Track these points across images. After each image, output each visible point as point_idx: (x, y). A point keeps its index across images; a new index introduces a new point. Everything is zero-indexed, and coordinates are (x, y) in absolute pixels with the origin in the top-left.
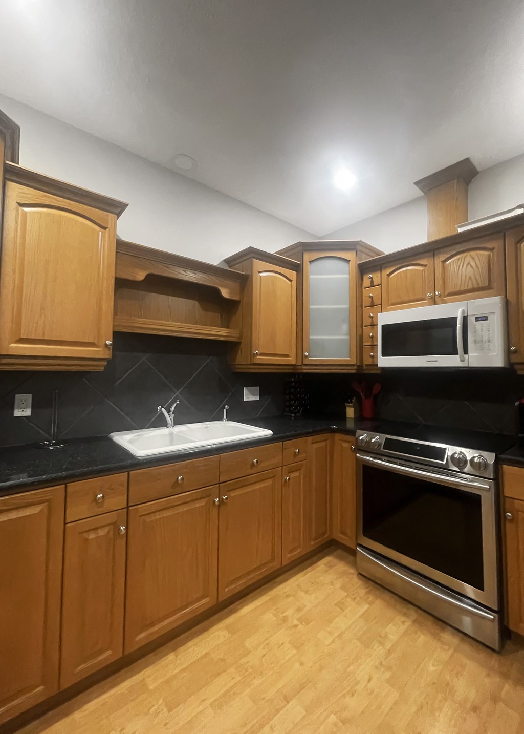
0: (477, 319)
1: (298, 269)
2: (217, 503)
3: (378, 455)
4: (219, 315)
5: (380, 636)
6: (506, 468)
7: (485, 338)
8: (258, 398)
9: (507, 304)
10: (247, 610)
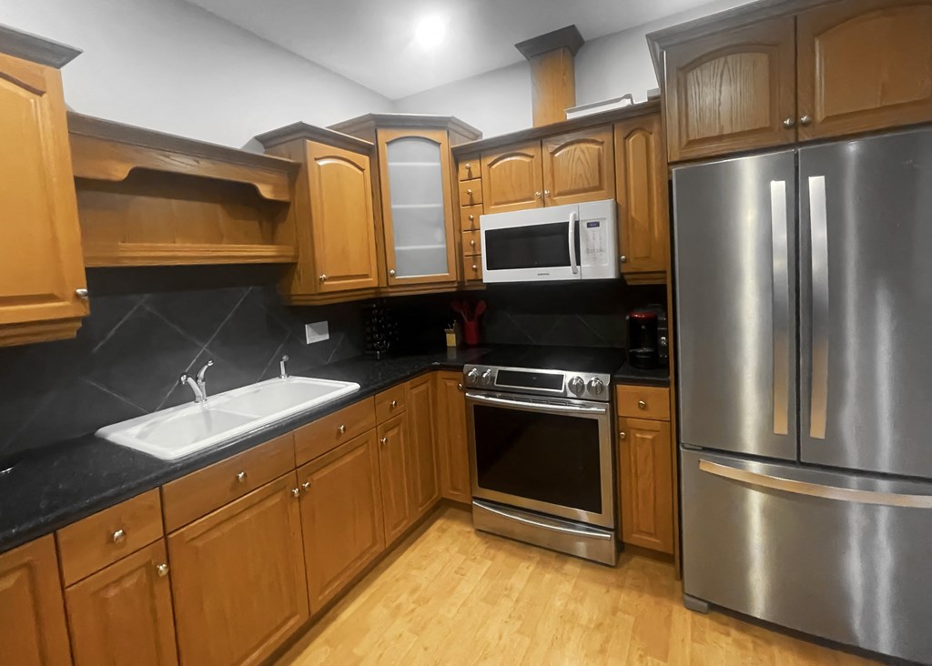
0: (589, 225)
1: (371, 152)
2: (297, 496)
3: (491, 391)
4: (257, 223)
5: (506, 589)
6: (621, 388)
7: (597, 247)
8: (327, 337)
9: (617, 207)
10: (348, 613)
